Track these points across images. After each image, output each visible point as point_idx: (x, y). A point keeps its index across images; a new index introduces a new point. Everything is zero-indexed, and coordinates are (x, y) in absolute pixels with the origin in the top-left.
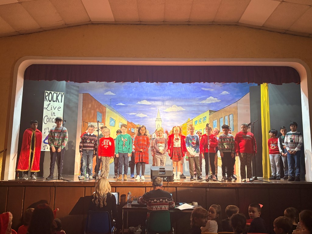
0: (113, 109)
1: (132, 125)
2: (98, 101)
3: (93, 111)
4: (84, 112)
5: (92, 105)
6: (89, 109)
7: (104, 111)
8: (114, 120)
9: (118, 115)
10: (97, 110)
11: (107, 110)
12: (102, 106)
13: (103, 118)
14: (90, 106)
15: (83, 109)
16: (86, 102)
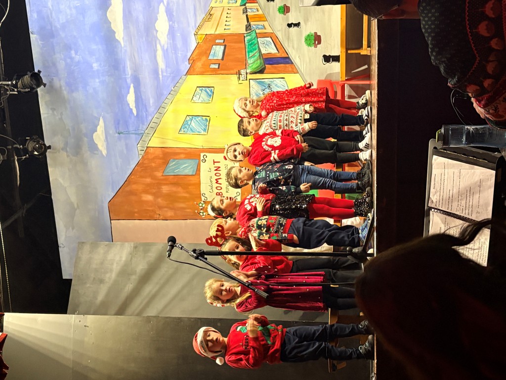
0: (152, 125)
1: (199, 59)
2: (130, 172)
3: (165, 189)
4: (170, 213)
5: (146, 192)
6: (160, 200)
7: (159, 152)
8: (188, 118)
9: (170, 109)
10: (159, 174)
11: (155, 142)
12: (146, 162)
13: (182, 156)
14: (149, 198)
15: (161, 217)
16: (136, 210)
